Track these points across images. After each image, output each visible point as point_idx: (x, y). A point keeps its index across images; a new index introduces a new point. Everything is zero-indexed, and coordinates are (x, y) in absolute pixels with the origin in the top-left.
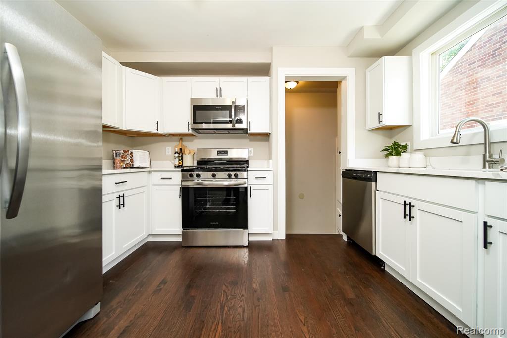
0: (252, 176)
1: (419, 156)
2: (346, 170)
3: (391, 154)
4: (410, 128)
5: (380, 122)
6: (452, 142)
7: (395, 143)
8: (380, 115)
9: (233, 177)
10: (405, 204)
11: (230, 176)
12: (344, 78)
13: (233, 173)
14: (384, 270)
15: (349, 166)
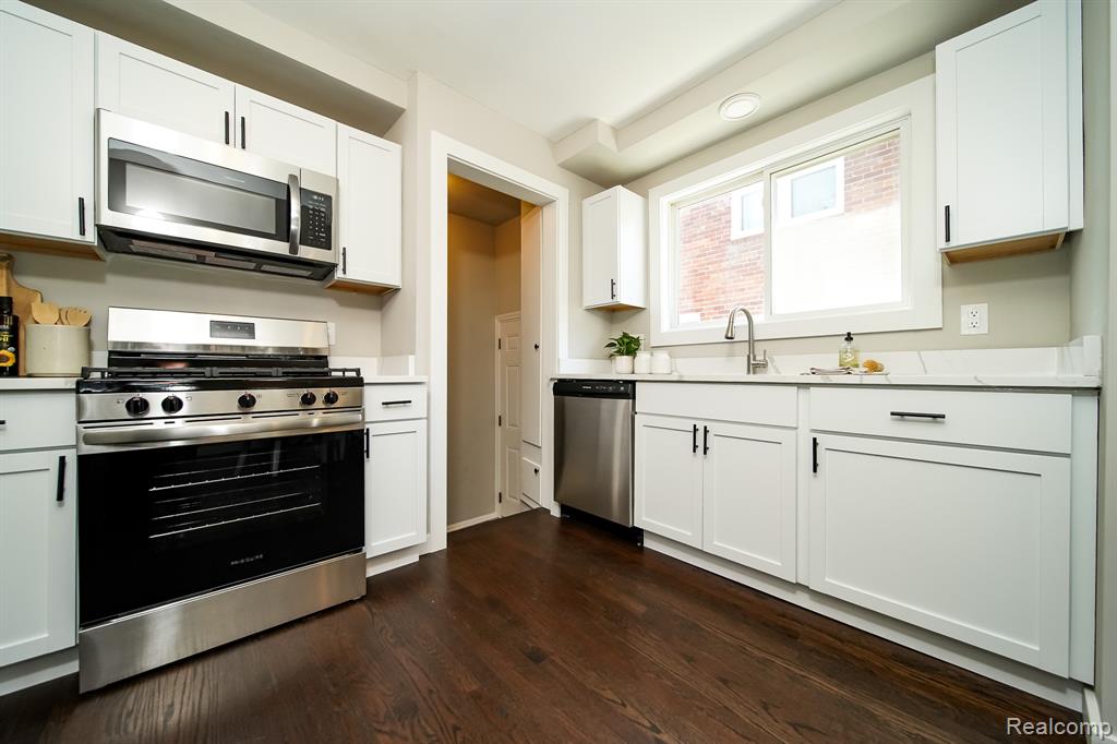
0: (373, 398)
1: (662, 356)
2: (560, 380)
3: (620, 353)
4: (643, 313)
5: (613, 296)
6: (728, 338)
7: (625, 335)
8: (613, 284)
9: (319, 403)
10: (695, 430)
11: (308, 401)
12: (550, 202)
13: (321, 393)
14: (642, 547)
15: (561, 372)
